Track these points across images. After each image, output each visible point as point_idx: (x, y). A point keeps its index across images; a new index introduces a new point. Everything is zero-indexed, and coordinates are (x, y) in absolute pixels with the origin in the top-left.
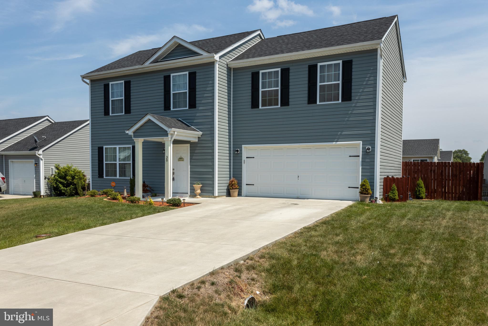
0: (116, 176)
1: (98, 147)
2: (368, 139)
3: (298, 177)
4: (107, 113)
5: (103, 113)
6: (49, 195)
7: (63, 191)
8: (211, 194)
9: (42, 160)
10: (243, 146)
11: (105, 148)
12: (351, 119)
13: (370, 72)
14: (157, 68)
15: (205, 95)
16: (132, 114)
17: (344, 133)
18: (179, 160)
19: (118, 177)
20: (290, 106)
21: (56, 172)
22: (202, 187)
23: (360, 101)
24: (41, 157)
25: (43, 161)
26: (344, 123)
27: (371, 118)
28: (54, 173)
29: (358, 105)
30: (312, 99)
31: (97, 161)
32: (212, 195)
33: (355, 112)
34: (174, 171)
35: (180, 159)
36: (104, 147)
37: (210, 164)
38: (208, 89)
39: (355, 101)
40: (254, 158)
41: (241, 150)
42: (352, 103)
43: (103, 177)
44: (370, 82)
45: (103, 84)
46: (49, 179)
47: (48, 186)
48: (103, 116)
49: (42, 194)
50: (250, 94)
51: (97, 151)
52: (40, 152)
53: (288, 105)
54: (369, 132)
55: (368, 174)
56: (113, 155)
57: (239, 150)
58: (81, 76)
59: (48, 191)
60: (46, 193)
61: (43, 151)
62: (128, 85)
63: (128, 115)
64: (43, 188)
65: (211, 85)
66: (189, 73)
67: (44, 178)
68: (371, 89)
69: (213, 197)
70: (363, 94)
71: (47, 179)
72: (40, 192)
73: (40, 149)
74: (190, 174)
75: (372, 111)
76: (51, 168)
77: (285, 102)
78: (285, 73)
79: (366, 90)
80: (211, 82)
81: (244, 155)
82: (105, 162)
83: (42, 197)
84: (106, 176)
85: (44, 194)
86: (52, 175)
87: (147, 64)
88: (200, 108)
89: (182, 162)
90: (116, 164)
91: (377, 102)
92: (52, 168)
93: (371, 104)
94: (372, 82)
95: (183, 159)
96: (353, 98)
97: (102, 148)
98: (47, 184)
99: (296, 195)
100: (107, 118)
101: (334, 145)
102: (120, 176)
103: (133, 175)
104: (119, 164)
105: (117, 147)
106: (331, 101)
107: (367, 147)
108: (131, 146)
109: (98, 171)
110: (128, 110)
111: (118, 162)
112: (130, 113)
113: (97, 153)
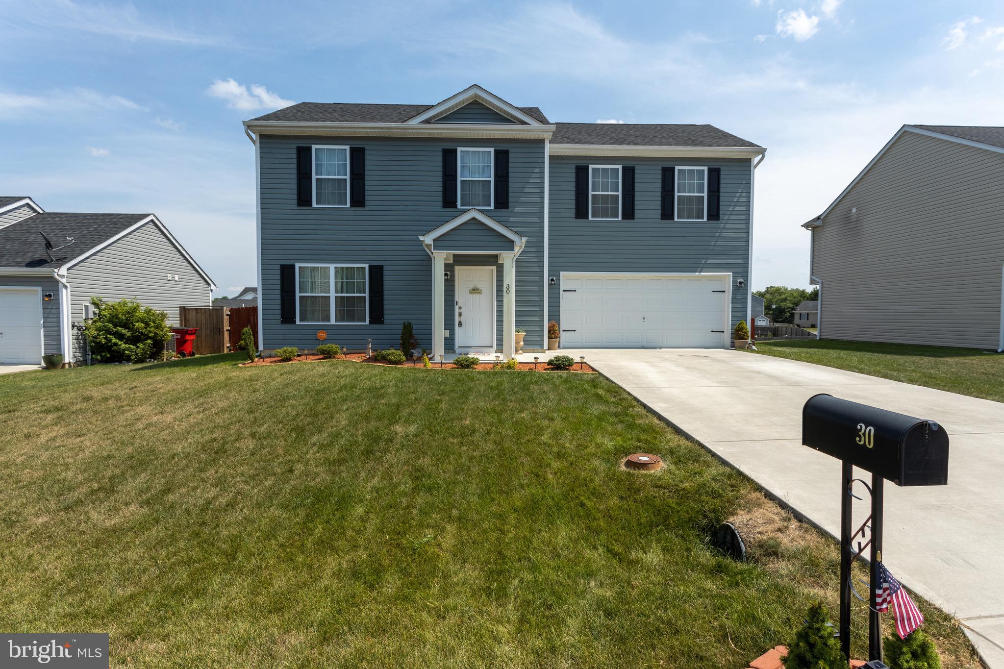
0: (327, 319)
1: (279, 266)
2: (740, 270)
3: (644, 318)
4: (304, 199)
5: (295, 202)
6: (80, 361)
7: (127, 352)
8: (537, 347)
9: (66, 287)
10: (562, 273)
11: (300, 267)
12: (718, 243)
13: (742, 186)
14: (431, 134)
15: (527, 190)
16: (367, 208)
17: (710, 261)
18: (472, 293)
19: (333, 321)
20: (635, 220)
21: (95, 314)
22: (525, 335)
23: (730, 222)
24: (64, 280)
25: (69, 290)
26: (710, 248)
27: (743, 244)
28: (91, 315)
29: (728, 226)
30: (667, 213)
31: (279, 292)
32: (539, 348)
33: (723, 235)
34: (460, 311)
36: (297, 266)
38: (532, 180)
39: (724, 221)
40: (575, 291)
41: (559, 280)
42: (721, 224)
43: (294, 322)
44: (742, 199)
45: (295, 146)
46: (79, 329)
47: (79, 343)
48: (295, 206)
49: (67, 361)
50: (574, 197)
51: (279, 272)
52: (63, 270)
53: (633, 218)
54: (741, 261)
55: (740, 314)
56: (320, 280)
57: (555, 278)
58: (243, 122)
59: (78, 354)
60: (75, 357)
61: (68, 269)
62: (358, 157)
63: (358, 210)
64: (69, 348)
65: (538, 175)
66: (495, 150)
67: (70, 326)
68: (744, 208)
69: (541, 351)
70: (734, 213)
71: (75, 329)
72: (61, 356)
73: (63, 264)
74: (497, 316)
75: (744, 235)
76: (85, 305)
77: (629, 213)
78: (629, 173)
79: (737, 208)
80: (537, 170)
81: (563, 286)
82: (298, 294)
83: (67, 366)
84: (301, 320)
85: (71, 361)
86: (86, 319)
87: (415, 122)
88: (517, 210)
89: (477, 296)
90: (329, 297)
91: (750, 225)
92: (86, 307)
93: (744, 226)
94: (744, 199)
95: (479, 291)
96: (721, 217)
97: (291, 267)
98: (77, 339)
99: (640, 344)
100: (304, 210)
101: (698, 277)
102: (337, 320)
103: (370, 317)
104: (336, 297)
105: (332, 267)
106: (693, 218)
107: (739, 280)
108: (366, 266)
109: (279, 312)
110: (358, 200)
111: (332, 295)
112: (364, 206)
113: (279, 277)
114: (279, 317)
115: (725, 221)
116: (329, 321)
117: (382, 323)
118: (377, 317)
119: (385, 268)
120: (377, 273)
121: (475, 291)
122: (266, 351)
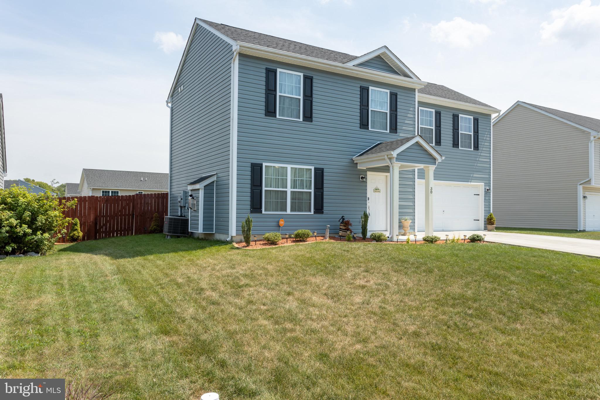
0: (285, 210)
1: (250, 164)
2: (487, 182)
3: (443, 211)
4: (270, 111)
5: (264, 112)
11: (266, 166)
13: (487, 131)
14: (357, 74)
15: (406, 122)
16: (314, 123)
17: (475, 175)
18: (375, 191)
19: (289, 212)
20: (441, 146)
23: (483, 152)
26: (475, 167)
29: (482, 154)
30: (456, 144)
31: (249, 186)
32: (413, 231)
33: (480, 159)
35: (376, 189)
36: (264, 164)
37: (411, 197)
38: (409, 115)
42: (479, 153)
43: (261, 212)
45: (264, 67)
48: (263, 116)
51: (249, 169)
54: (488, 176)
55: (488, 209)
56: (280, 177)
62: (308, 81)
63: (308, 124)
66: (390, 92)
77: (438, 142)
78: (438, 116)
79: (485, 144)
80: (411, 109)
82: (264, 189)
84: (266, 210)
87: (350, 65)
88: (401, 135)
90: (286, 192)
95: (379, 190)
96: (479, 148)
97: (261, 166)
99: (442, 228)
100: (270, 120)
101: (468, 185)
102: (291, 211)
103: (315, 208)
104: (291, 192)
105: (289, 167)
106: (466, 148)
107: (487, 188)
108: (313, 168)
109: (249, 203)
110: (308, 117)
111: (289, 190)
112: (312, 121)
113: (249, 173)
114: (249, 207)
115: (480, 151)
116: (286, 211)
117: (322, 213)
118: (319, 209)
119: (325, 170)
120: (319, 174)
121: (377, 190)
122: (238, 236)
